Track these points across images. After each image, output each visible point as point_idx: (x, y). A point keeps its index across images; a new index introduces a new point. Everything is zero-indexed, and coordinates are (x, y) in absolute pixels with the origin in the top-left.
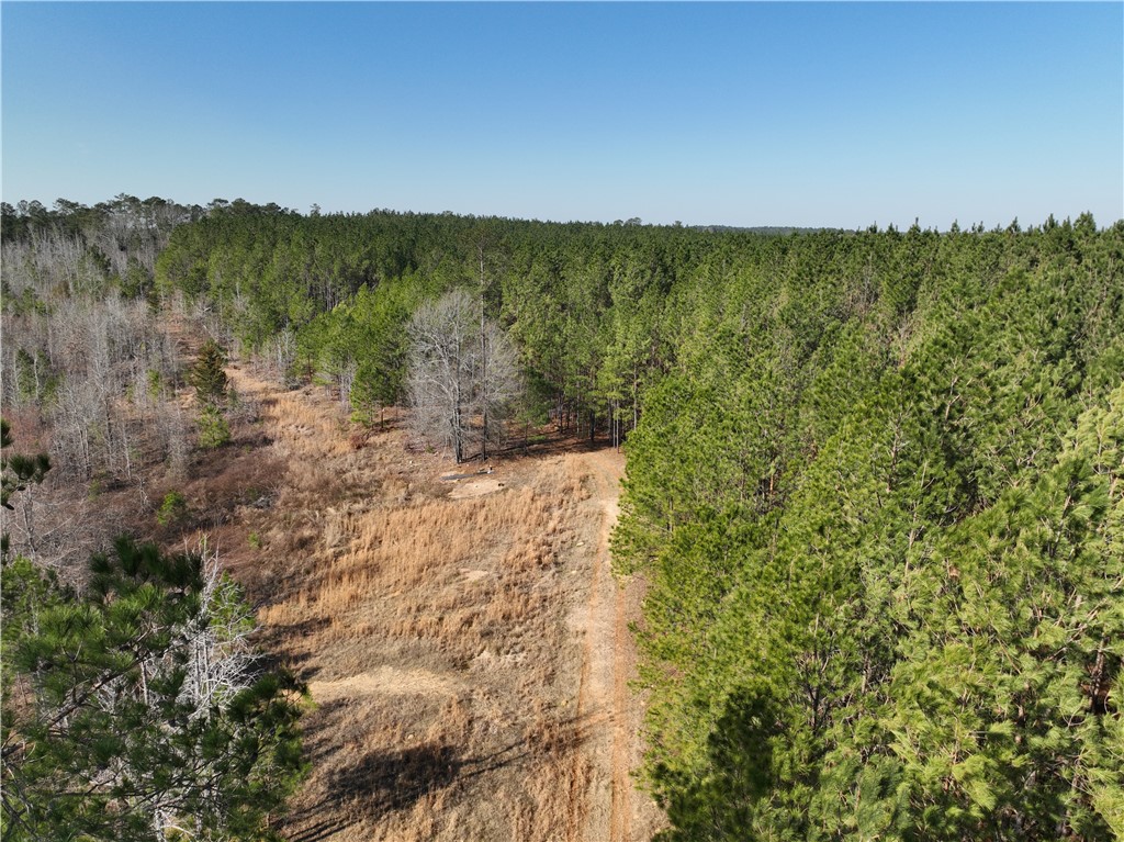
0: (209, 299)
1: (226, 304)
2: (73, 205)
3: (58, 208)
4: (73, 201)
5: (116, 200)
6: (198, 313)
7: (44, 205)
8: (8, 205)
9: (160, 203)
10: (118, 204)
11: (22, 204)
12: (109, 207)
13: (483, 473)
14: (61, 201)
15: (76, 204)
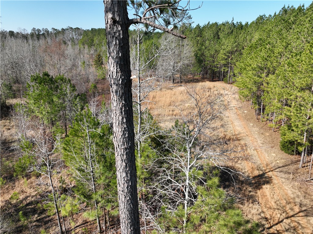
0: (95, 48)
1: (99, 49)
2: (56, 30)
3: (52, 30)
4: (56, 29)
5: (67, 28)
6: (92, 52)
7: (48, 29)
8: (40, 29)
9: (78, 28)
10: (67, 29)
11: (43, 29)
12: (65, 30)
13: (181, 86)
14: (53, 28)
15: (57, 30)
